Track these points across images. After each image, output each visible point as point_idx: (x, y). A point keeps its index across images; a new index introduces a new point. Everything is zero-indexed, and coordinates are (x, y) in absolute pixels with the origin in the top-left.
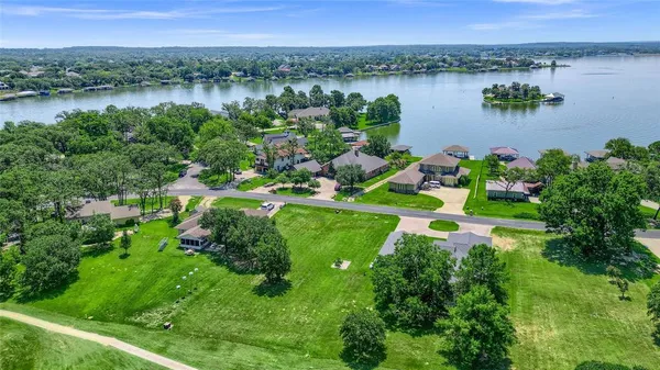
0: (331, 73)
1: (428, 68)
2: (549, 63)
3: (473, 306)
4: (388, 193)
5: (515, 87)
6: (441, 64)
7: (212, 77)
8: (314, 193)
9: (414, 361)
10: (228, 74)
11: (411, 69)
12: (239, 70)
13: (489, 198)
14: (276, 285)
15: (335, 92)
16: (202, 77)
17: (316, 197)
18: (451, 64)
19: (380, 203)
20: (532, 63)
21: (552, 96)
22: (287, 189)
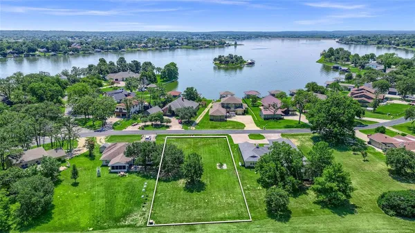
0: (110, 49)
1: (170, 46)
2: (233, 43)
3: (335, 175)
4: (211, 122)
5: (231, 56)
6: (176, 43)
7: (22, 53)
8: (168, 127)
9: (306, 210)
10: (34, 50)
11: (160, 47)
12: (42, 47)
13: (265, 119)
14: (195, 185)
15: (135, 61)
16: (13, 53)
17: (171, 129)
18: (182, 44)
19: (211, 128)
20: (225, 43)
21: (250, 61)
22: (148, 126)
